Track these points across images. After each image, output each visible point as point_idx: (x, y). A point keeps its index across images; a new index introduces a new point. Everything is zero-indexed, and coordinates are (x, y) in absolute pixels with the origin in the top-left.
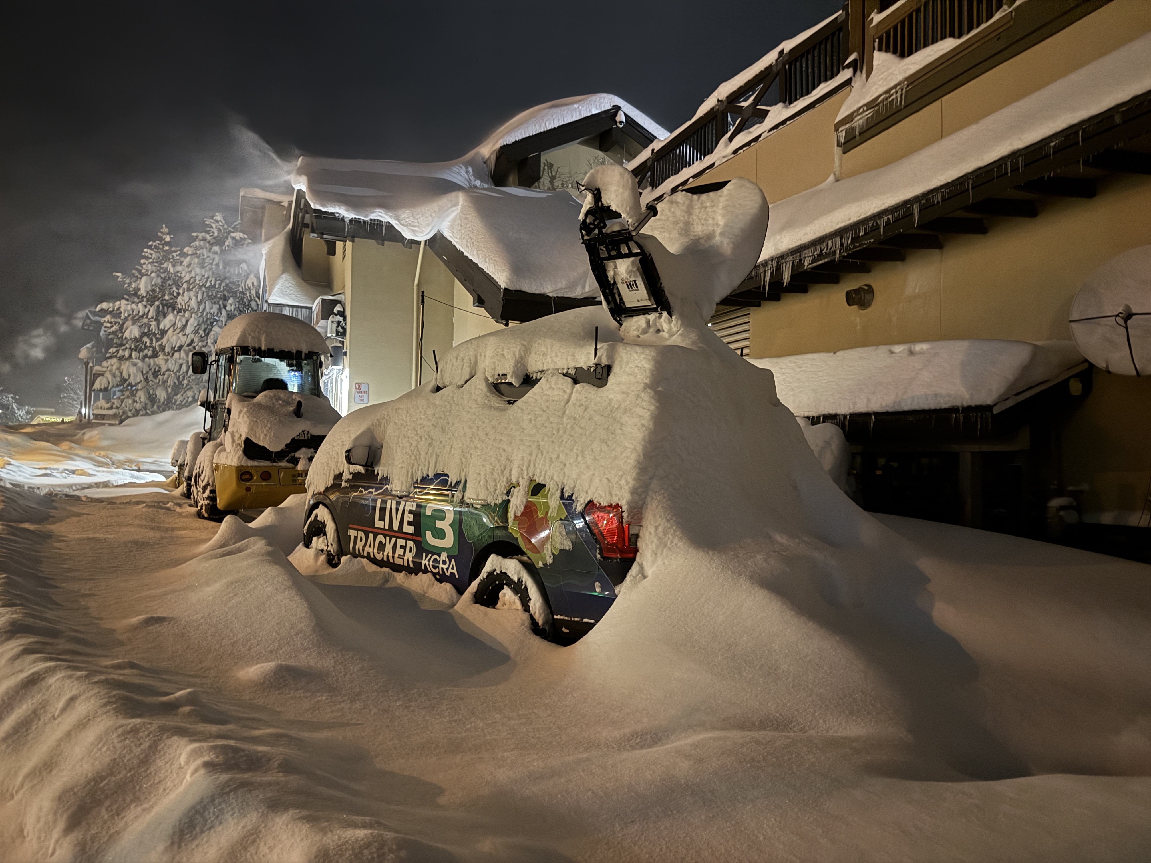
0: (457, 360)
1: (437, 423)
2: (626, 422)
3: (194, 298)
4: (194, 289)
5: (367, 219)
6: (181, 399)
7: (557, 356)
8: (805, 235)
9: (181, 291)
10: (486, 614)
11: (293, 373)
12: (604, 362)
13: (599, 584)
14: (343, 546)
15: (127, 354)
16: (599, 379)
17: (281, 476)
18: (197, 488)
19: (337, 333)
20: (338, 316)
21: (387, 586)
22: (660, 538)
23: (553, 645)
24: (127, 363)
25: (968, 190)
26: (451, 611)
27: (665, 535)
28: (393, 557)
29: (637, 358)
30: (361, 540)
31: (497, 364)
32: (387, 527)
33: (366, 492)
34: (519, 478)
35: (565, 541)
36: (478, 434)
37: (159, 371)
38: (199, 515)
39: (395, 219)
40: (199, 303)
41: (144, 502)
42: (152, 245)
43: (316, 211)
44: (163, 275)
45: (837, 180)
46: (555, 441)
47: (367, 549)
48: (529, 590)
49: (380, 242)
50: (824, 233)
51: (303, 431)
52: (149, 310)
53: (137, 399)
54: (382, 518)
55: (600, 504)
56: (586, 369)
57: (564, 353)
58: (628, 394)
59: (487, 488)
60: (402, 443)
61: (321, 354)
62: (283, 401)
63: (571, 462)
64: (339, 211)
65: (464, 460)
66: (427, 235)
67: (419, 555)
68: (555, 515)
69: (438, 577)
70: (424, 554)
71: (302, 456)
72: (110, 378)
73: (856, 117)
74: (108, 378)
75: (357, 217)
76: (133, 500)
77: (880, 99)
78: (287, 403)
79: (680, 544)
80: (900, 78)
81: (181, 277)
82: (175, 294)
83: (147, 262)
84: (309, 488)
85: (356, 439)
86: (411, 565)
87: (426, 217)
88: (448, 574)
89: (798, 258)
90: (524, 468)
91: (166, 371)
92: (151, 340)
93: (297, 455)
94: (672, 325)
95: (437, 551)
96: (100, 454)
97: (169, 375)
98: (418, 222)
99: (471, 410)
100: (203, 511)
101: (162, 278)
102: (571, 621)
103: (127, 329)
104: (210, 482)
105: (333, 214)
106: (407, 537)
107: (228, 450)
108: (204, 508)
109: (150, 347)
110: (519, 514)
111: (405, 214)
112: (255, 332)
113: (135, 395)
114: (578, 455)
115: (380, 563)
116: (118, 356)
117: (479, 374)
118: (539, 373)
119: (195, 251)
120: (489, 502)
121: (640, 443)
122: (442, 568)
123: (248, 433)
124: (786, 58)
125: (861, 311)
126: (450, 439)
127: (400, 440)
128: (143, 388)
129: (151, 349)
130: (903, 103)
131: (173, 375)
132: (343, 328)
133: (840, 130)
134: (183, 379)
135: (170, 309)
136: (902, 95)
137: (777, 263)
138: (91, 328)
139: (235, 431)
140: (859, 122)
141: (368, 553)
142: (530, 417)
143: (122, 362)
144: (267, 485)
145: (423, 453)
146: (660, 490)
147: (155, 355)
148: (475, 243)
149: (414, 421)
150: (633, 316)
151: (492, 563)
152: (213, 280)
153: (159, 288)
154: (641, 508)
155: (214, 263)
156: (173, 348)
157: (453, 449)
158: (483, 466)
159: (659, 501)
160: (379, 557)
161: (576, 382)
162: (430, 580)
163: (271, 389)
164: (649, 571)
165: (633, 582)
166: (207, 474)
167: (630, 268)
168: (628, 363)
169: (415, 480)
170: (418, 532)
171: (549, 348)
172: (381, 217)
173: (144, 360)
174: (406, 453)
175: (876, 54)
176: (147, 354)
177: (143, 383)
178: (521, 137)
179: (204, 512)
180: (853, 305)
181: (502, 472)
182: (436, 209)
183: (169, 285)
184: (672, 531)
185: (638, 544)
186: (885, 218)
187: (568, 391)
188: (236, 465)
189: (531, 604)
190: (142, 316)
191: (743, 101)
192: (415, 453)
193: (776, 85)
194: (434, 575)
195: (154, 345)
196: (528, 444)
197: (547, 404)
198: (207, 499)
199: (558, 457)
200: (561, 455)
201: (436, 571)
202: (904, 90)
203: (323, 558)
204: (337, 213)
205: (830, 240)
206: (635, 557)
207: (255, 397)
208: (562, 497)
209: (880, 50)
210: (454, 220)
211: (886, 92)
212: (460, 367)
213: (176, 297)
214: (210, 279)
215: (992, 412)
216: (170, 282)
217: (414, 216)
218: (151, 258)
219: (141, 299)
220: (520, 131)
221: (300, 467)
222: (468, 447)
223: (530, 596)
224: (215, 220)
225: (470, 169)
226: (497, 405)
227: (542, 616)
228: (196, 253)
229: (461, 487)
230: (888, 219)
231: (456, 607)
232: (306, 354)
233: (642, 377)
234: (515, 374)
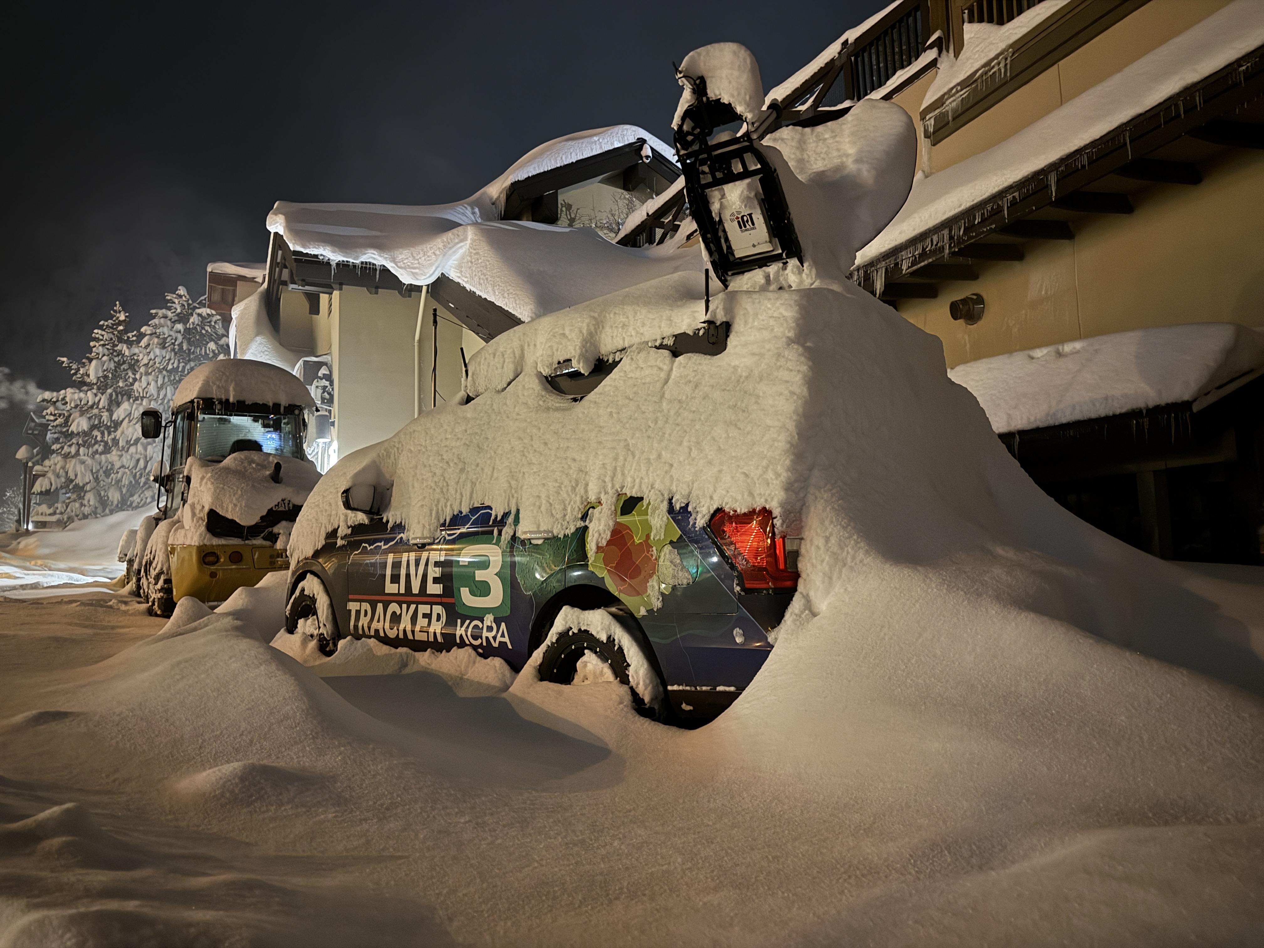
0: (494, 357)
1: (471, 442)
2: (764, 393)
3: (153, 383)
4: (153, 373)
5: (357, 262)
6: (139, 500)
7: (643, 325)
8: (900, 233)
9: (138, 376)
10: (560, 693)
11: (269, 436)
12: (721, 317)
13: (741, 632)
14: (340, 628)
15: (73, 450)
16: (713, 344)
17: (256, 557)
18: (148, 579)
19: (323, 399)
20: (324, 380)
21: (407, 671)
22: (835, 554)
23: (674, 729)
24: (74, 460)
25: (1125, 144)
26: (504, 695)
27: (842, 549)
28: (413, 632)
29: (769, 306)
30: (366, 615)
31: (555, 349)
32: (402, 591)
33: (372, 547)
34: (600, 493)
35: (680, 574)
36: (532, 446)
37: (111, 469)
38: (150, 612)
39: (391, 261)
40: (159, 389)
41: (79, 601)
42: (103, 325)
43: (296, 253)
44: (116, 359)
45: (926, 177)
46: (653, 436)
47: (375, 625)
48: (625, 652)
49: (374, 290)
50: (927, 227)
51: (283, 500)
52: (100, 399)
53: (85, 502)
54: (395, 579)
55: (736, 511)
56: (691, 334)
57: (653, 319)
58: (761, 355)
59: (552, 515)
60: (422, 474)
61: (305, 408)
62: (258, 464)
63: (681, 459)
64: (324, 253)
65: (513, 483)
66: (429, 277)
67: (451, 621)
68: (662, 537)
69: (480, 651)
70: (459, 621)
71: (281, 531)
72: (53, 478)
73: (947, 99)
74: (50, 479)
75: (345, 259)
76: (65, 600)
77: (978, 75)
78: (264, 467)
79: (868, 560)
80: (1002, 46)
81: (138, 361)
82: (131, 380)
83: (97, 344)
84: (291, 555)
85: (357, 475)
86: (440, 639)
87: (428, 257)
88: (496, 645)
89: (892, 262)
90: (607, 479)
91: (120, 468)
92: (103, 434)
93: (276, 530)
94: (804, 275)
95: (478, 615)
96: (36, 563)
97: (124, 473)
98: (419, 263)
99: (519, 417)
100: (156, 607)
101: (115, 362)
102: (696, 692)
103: (73, 421)
104: (164, 569)
105: (316, 256)
106: (432, 600)
107: (187, 527)
108: (156, 604)
109: (101, 441)
110: (604, 543)
111: (403, 255)
112: (221, 380)
113: (82, 498)
114: (691, 449)
115: (394, 643)
116: (63, 453)
117: (528, 369)
118: (618, 353)
119: (154, 331)
120: (555, 533)
121: (791, 418)
122: (487, 638)
123: (213, 503)
124: (851, 49)
125: (969, 327)
126: (490, 458)
127: (418, 472)
128: (92, 489)
129: (102, 444)
130: (1008, 74)
131: (128, 473)
132: (329, 394)
133: (927, 118)
134: (141, 477)
135: (125, 397)
136: (1006, 65)
137: (865, 272)
138: (36, 432)
139: (196, 502)
140: (951, 105)
141: (377, 631)
142: (609, 410)
143: (68, 460)
144: (238, 569)
145: (452, 483)
146: (826, 485)
147: (107, 450)
148: (489, 279)
149: (438, 443)
150: (743, 273)
151: (564, 619)
152: (176, 361)
153: (112, 374)
154: (800, 512)
155: (176, 343)
156: (128, 442)
157: (495, 471)
158: (544, 484)
159: (826, 501)
160: (392, 634)
161: (675, 354)
162: (470, 656)
163: (242, 450)
164: (823, 605)
165: (798, 623)
166: (161, 559)
167: (746, 192)
168: (756, 315)
169: (442, 521)
170: (450, 591)
171: (631, 317)
172: (374, 259)
173: (94, 456)
174: (427, 486)
175: (967, 27)
176: (97, 450)
177: (93, 483)
178: (534, 173)
179: (157, 609)
180: (960, 318)
181: (574, 489)
182: (441, 245)
183: (124, 370)
184: (852, 542)
185: (800, 566)
186: (1010, 197)
187: (666, 368)
188: (197, 544)
189: (631, 672)
190: (92, 407)
191: (800, 105)
192: (441, 484)
193: (840, 82)
194: (475, 648)
195: (106, 439)
196: (610, 446)
197: (635, 389)
198: (160, 591)
199: (659, 456)
200: (663, 453)
201: (478, 642)
202: (1009, 59)
203: (313, 644)
204: (321, 255)
205: (934, 235)
206: (796, 585)
207: (221, 461)
208: (671, 510)
209: (971, 21)
210: (463, 258)
211: (984, 66)
212: (499, 366)
213: (132, 384)
214: (172, 361)
215: (1191, 409)
216: (125, 366)
217: (414, 257)
218: (102, 340)
219: (90, 385)
220: (533, 166)
221: (279, 545)
222: (518, 464)
223: (628, 661)
224: (177, 295)
225: (477, 210)
226: (557, 405)
227: (650, 688)
228: (155, 333)
229: (511, 519)
230: (1014, 197)
231: (510, 689)
232: (285, 407)
233: (782, 329)
234: (583, 357)
